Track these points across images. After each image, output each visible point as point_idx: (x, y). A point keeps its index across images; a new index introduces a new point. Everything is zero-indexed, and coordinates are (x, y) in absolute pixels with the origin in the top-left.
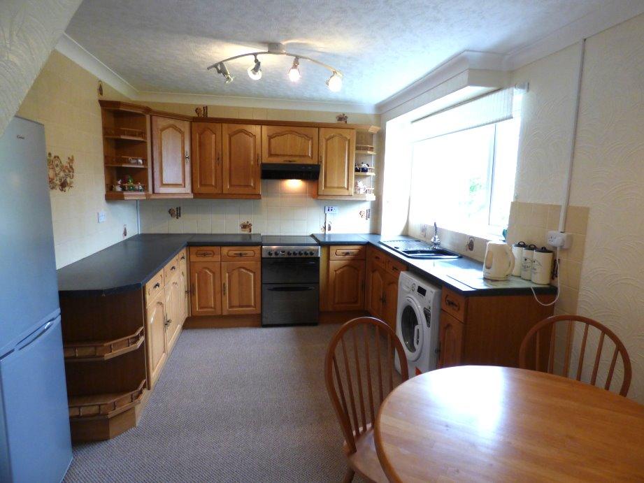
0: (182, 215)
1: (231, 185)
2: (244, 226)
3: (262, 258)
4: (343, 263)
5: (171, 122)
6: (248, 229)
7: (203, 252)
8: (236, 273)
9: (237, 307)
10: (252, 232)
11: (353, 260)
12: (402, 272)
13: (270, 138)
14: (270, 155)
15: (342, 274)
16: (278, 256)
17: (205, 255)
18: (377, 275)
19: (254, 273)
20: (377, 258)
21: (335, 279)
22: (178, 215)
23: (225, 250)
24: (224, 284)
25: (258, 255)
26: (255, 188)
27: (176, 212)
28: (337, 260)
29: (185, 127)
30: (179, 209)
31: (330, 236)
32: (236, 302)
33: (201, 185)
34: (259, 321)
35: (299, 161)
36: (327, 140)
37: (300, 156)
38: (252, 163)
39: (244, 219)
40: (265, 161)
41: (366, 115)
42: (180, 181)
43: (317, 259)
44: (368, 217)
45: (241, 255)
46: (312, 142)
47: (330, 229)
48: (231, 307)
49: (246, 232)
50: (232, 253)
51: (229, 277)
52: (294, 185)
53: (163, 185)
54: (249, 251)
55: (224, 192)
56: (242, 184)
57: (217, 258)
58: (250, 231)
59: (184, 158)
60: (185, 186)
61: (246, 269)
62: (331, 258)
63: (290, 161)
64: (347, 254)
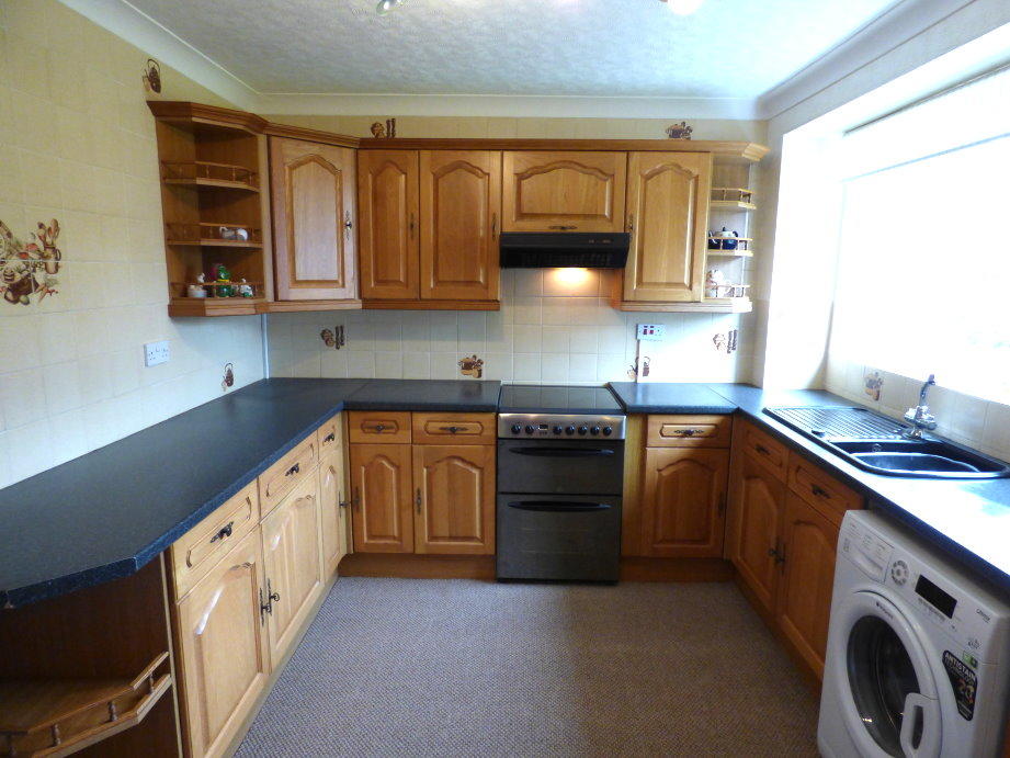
0: (345, 342)
1: (437, 282)
2: (468, 366)
3: (498, 439)
4: (677, 453)
5: (314, 149)
6: (475, 371)
7: (377, 423)
8: (442, 471)
9: (443, 538)
10: (484, 378)
11: (699, 447)
12: (849, 513)
13: (520, 177)
14: (521, 215)
15: (675, 477)
16: (534, 436)
17: (379, 429)
18: (760, 488)
19: (482, 469)
20: (761, 449)
21: (658, 487)
22: (340, 343)
23: (421, 420)
24: (419, 492)
25: (489, 433)
26: (487, 288)
27: (334, 337)
28: (665, 446)
29: (344, 160)
30: (340, 330)
31: (646, 387)
32: (443, 528)
33: (378, 282)
34: (491, 570)
35: (582, 227)
36: (647, 178)
37: (586, 216)
38: (481, 233)
39: (467, 350)
40: (508, 229)
41: (733, 123)
42: (334, 275)
43: (619, 444)
44: (731, 347)
45: (453, 431)
46: (613, 184)
47: (646, 372)
48: (433, 537)
49: (471, 377)
50: (435, 427)
51: (430, 476)
52: (572, 280)
53: (296, 283)
54: (472, 423)
55: (423, 296)
56: (462, 279)
57: (404, 436)
58: (480, 376)
59: (342, 226)
60: (343, 286)
61: (463, 460)
62: (651, 441)
63: (563, 228)
64: (688, 433)
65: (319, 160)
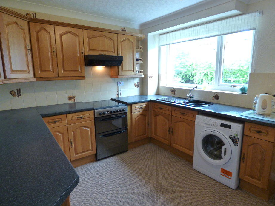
0: (22, 94)
1: (64, 71)
2: (70, 98)
3: (95, 118)
4: (139, 113)
6: (73, 100)
7: (54, 120)
8: (78, 131)
9: (80, 153)
11: (143, 111)
12: (197, 116)
13: (89, 38)
14: (90, 50)
17: (55, 122)
19: (90, 128)
20: (161, 108)
22: (19, 95)
23: (70, 116)
24: (71, 140)
25: (92, 116)
26: (81, 72)
27: (17, 93)
28: (137, 111)
29: (24, 24)
30: (19, 90)
32: (80, 149)
33: (41, 71)
34: (96, 158)
35: (107, 54)
36: (123, 41)
37: (107, 51)
38: (78, 55)
39: (70, 93)
40: (86, 54)
42: (26, 69)
43: (126, 114)
45: (81, 118)
46: (114, 42)
48: (76, 154)
50: (74, 118)
51: (74, 134)
53: (13, 71)
54: (86, 115)
55: (60, 76)
56: (73, 69)
57: (65, 123)
58: (75, 101)
59: (26, 50)
60: (29, 73)
61: (85, 127)
62: (133, 111)
63: (102, 54)
64: (141, 108)
65: (15, 23)
